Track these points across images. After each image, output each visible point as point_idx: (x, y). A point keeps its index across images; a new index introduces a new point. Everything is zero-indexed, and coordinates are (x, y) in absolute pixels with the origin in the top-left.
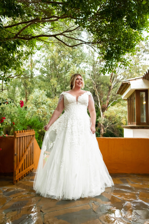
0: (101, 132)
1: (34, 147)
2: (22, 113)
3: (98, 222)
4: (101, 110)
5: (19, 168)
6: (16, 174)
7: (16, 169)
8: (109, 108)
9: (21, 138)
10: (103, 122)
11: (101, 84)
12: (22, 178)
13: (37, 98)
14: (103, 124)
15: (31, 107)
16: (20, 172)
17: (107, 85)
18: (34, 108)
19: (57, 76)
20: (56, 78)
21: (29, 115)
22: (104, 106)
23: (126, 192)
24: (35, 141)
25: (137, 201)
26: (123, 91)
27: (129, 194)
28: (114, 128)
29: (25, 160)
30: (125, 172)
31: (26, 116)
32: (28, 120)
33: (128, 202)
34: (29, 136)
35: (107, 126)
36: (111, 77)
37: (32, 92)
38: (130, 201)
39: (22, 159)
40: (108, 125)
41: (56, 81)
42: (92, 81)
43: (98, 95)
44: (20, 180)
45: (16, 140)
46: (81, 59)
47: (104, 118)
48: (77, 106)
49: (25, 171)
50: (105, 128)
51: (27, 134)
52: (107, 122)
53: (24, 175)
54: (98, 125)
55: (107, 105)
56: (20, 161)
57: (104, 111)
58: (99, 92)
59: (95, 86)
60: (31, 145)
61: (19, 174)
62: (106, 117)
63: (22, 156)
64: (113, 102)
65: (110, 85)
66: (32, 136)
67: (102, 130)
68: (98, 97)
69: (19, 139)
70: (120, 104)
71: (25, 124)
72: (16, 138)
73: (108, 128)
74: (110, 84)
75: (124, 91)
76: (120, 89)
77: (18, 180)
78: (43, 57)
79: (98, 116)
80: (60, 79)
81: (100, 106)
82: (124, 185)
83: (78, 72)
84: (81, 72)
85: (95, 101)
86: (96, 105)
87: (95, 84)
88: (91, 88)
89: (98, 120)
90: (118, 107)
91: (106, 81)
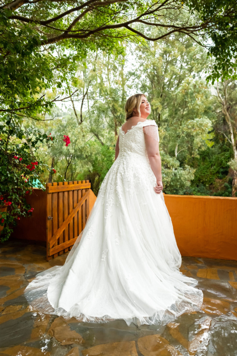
0: (234, 184)
3: (132, 347)
4: (235, 147)
5: (57, 237)
6: (51, 246)
7: (50, 240)
9: (61, 194)
11: (236, 104)
12: (64, 253)
16: (58, 244)
19: (161, 95)
20: (160, 98)
29: (69, 225)
34: (78, 190)
41: (160, 102)
42: (221, 100)
43: (230, 124)
44: (59, 255)
49: (68, 243)
51: (73, 187)
54: (230, 171)
56: (58, 227)
58: (232, 118)
59: (225, 107)
60: (83, 203)
61: (58, 247)
63: (63, 221)
67: (236, 181)
77: (56, 255)
78: (141, 66)
79: (229, 158)
80: (167, 100)
81: (233, 140)
82: (218, 283)
83: (195, 86)
84: (200, 86)
85: (226, 133)
86: (227, 140)
87: (226, 103)
88: (218, 111)
89: (229, 163)
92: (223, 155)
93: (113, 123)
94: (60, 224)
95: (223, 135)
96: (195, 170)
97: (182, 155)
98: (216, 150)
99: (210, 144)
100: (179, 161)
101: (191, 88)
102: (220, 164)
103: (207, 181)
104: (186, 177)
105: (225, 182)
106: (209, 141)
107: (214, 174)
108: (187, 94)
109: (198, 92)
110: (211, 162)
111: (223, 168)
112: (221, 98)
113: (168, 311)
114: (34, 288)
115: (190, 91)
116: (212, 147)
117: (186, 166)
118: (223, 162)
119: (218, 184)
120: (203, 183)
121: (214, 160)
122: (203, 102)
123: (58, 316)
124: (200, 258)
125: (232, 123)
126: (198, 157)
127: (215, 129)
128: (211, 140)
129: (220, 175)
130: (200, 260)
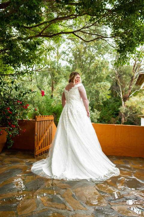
0: (122, 121)
1: (53, 131)
2: (48, 101)
4: (122, 100)
5: (39, 146)
6: (37, 150)
7: (36, 146)
8: (131, 98)
9: (41, 122)
10: (124, 111)
11: (123, 74)
12: (42, 154)
14: (124, 114)
15: (56, 96)
16: (39, 149)
17: (130, 75)
18: (59, 97)
19: (81, 67)
20: (80, 69)
21: (55, 103)
22: (126, 96)
23: (125, 170)
25: (131, 177)
26: (141, 81)
27: (126, 172)
28: (135, 118)
29: (44, 139)
30: (130, 156)
31: (52, 104)
32: (53, 107)
33: (123, 177)
35: (127, 115)
36: (134, 66)
37: (58, 81)
38: (126, 177)
39: (41, 139)
40: (129, 115)
42: (115, 72)
43: (120, 85)
44: (39, 155)
45: (36, 123)
46: (106, 50)
47: (126, 107)
49: (44, 149)
50: (125, 118)
51: (46, 119)
52: (128, 112)
53: (44, 152)
54: (119, 114)
55: (128, 95)
56: (40, 140)
57: (126, 101)
58: (121, 82)
59: (117, 76)
60: (50, 128)
61: (39, 151)
62: (127, 107)
63: (42, 137)
64: (135, 92)
66: (51, 121)
67: (123, 119)
68: (120, 86)
69: (39, 122)
70: (142, 94)
71: (51, 111)
72: (36, 121)
73: (128, 117)
74: (133, 74)
75: (142, 82)
76: (138, 80)
77: (38, 155)
78: (69, 48)
79: (119, 106)
80: (84, 70)
81: (121, 95)
83: (102, 63)
84: (105, 63)
85: (117, 91)
86: (118, 95)
87: (118, 74)
88: (113, 77)
89: (119, 109)
90: (140, 97)
91: (129, 71)
92: (116, 104)
93: (51, 82)
94: (40, 138)
95: (116, 92)
96: (100, 113)
97: (92, 103)
98: (112, 101)
99: (108, 97)
100: (91, 107)
101: (100, 64)
102: (114, 109)
103: (106, 119)
104: (95, 117)
105: (117, 120)
106: (108, 95)
107: (110, 115)
108: (97, 67)
109: (104, 67)
110: (109, 108)
111: (116, 111)
112: (115, 70)
113: (105, 176)
114: (35, 169)
115: (99, 66)
116: (109, 99)
117: (95, 110)
118: (116, 108)
119: (113, 121)
120: (104, 120)
121: (110, 107)
122: (106, 73)
123: (54, 179)
124: (113, 156)
125: (121, 85)
126: (102, 104)
127: (111, 89)
128: (109, 95)
129: (114, 116)
130: (113, 157)
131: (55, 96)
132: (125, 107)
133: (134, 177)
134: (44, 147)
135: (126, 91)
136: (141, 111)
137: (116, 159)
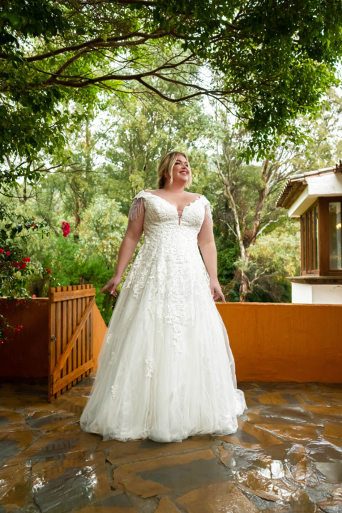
0: (242, 291)
1: (94, 323)
2: (68, 249)
4: (241, 243)
5: (61, 369)
6: (55, 380)
7: (54, 371)
8: (260, 238)
9: (65, 304)
10: (246, 269)
11: (241, 185)
12: (67, 389)
13: (101, 217)
14: (246, 273)
15: (86, 237)
16: (62, 377)
17: (256, 186)
18: (94, 238)
19: (145, 168)
20: (143, 171)
21: (82, 254)
22: (249, 234)
23: (294, 423)
24: (95, 311)
25: (318, 443)
26: (290, 199)
27: (300, 428)
28: (269, 282)
29: (72, 350)
30: (293, 380)
31: (76, 256)
32: (80, 264)
33: (297, 445)
34: (82, 298)
35: (254, 277)
36: (266, 168)
37: (90, 202)
38: (304, 443)
39: (66, 348)
40: (257, 276)
41: (143, 177)
42: (222, 179)
43: (235, 210)
44: (62, 393)
45: (53, 306)
46: (198, 129)
47: (249, 260)
48: (180, 230)
49: (73, 375)
50: (250, 283)
51: (77, 294)
52: (255, 270)
53: (72, 382)
54: (236, 274)
55: (254, 231)
56: (62, 353)
57: (249, 246)
58: (236, 203)
59: (229, 188)
60: (87, 318)
61: (61, 381)
62: (252, 258)
63: (67, 343)
64: (268, 224)
65: (262, 186)
66: (88, 299)
67: (244, 286)
68: (235, 213)
69: (59, 305)
70: (284, 230)
71: (75, 272)
72: (53, 302)
73: (256, 282)
74: (262, 184)
75: (292, 200)
76: (284, 195)
77: (59, 393)
78: (114, 125)
79: (234, 256)
80: (152, 174)
81: (239, 232)
82: (290, 408)
84: (198, 158)
85: (229, 222)
86: (231, 232)
87: (230, 184)
88: (219, 192)
89: (235, 263)
90: (280, 235)
91: (253, 178)
92: (227, 252)
94: (63, 348)
95: (226, 225)
102: (224, 264)
105: (229, 289)
109: (195, 166)
111: (227, 269)
112: (223, 175)
118: (228, 261)
122: (200, 180)
124: (252, 382)
125: (237, 210)
129: (223, 280)
130: (254, 384)
131: (83, 235)
132: (247, 259)
133: (324, 443)
134: (72, 370)
135: (247, 223)
136: (285, 268)
137: (261, 390)
